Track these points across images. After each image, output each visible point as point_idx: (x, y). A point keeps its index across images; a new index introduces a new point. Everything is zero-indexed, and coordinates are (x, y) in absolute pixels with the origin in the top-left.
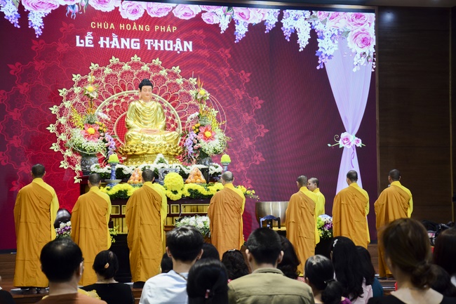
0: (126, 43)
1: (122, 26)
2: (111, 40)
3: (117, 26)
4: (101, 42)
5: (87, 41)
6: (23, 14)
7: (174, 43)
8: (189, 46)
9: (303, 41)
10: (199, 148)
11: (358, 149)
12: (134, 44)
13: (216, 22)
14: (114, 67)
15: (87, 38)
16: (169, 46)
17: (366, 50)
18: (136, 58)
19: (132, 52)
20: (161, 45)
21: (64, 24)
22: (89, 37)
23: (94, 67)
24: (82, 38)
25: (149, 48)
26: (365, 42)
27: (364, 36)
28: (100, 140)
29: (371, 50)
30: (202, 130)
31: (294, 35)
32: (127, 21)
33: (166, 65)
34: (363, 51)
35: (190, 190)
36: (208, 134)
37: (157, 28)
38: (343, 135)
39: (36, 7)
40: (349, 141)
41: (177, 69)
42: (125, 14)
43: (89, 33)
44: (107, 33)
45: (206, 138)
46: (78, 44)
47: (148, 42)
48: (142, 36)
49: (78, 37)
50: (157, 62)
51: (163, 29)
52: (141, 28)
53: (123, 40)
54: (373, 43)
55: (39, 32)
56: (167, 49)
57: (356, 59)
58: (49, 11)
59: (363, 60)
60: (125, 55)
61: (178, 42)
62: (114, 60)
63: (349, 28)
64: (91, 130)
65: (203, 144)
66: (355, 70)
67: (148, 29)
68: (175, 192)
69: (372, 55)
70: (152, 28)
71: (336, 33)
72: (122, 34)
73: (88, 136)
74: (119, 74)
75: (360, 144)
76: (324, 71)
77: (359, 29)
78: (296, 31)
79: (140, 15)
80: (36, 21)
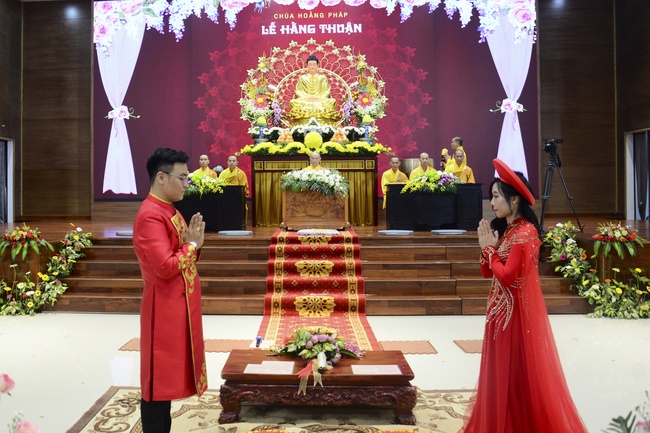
0: (303, 29)
1: (300, 16)
2: (291, 27)
3: (295, 16)
4: (282, 30)
5: (272, 30)
6: (221, 12)
7: (346, 26)
8: (358, 28)
9: (465, 19)
10: (356, 113)
11: (519, 113)
12: (310, 29)
13: (383, 6)
14: (293, 49)
15: (271, 27)
16: (341, 29)
17: (527, 24)
18: (311, 41)
19: (309, 36)
20: (334, 29)
21: (252, 17)
22: (273, 25)
23: (276, 50)
24: (267, 27)
25: (323, 32)
26: (526, 17)
27: (524, 12)
28: (267, 108)
29: (532, 24)
30: (360, 97)
31: (457, 14)
32: (304, 11)
33: (339, 45)
34: (524, 25)
35: (328, 148)
36: (365, 100)
37: (330, 14)
38: (505, 102)
39: (231, 7)
40: (511, 107)
41: (347, 48)
42: (303, 5)
43: (273, 23)
44: (288, 22)
45: (364, 105)
46: (263, 33)
47: (323, 27)
48: (317, 22)
49: (263, 27)
50: (330, 43)
51: (335, 15)
52: (316, 15)
53: (300, 26)
54: (534, 18)
55: (233, 26)
56: (339, 31)
57: (518, 33)
58: (241, 9)
59: (525, 33)
60: (302, 38)
61: (349, 25)
62: (293, 44)
63: (510, 6)
64: (261, 100)
65: (360, 109)
66: (516, 43)
67: (322, 16)
68: (313, 150)
69: (533, 29)
70: (326, 15)
71: (497, 10)
72: (300, 22)
73: (257, 105)
74: (297, 55)
75: (521, 109)
76: (486, 44)
77: (520, 6)
78: (458, 11)
79: (316, 5)
80: (231, 18)
